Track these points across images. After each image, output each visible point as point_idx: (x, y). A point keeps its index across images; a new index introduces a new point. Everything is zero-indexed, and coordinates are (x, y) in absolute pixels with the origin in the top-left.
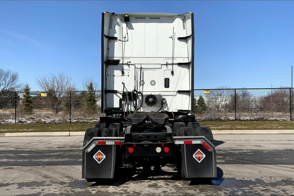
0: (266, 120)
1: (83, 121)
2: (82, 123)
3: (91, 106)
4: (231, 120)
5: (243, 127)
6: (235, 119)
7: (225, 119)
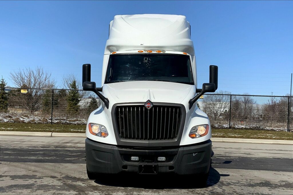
0: (262, 129)
1: (66, 122)
2: (64, 124)
3: (74, 106)
4: (224, 128)
5: (236, 135)
6: (229, 127)
7: (219, 127)
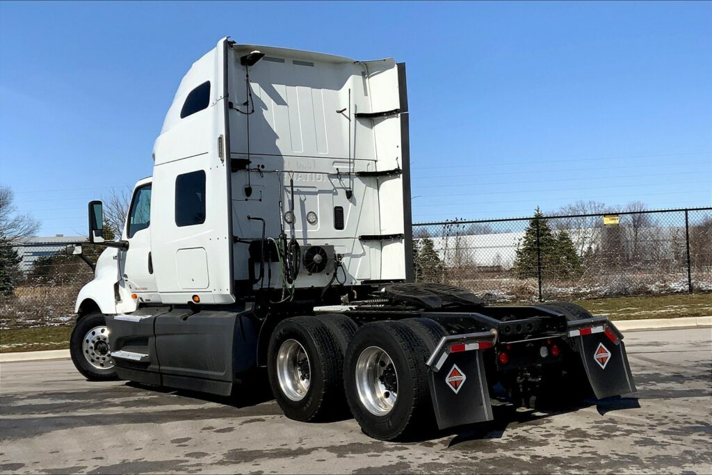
4: (677, 292)
7: (662, 291)
